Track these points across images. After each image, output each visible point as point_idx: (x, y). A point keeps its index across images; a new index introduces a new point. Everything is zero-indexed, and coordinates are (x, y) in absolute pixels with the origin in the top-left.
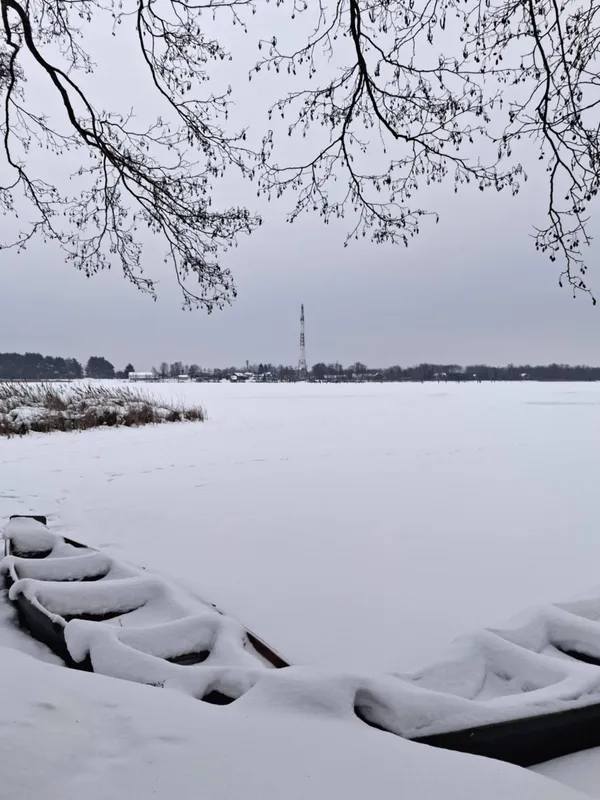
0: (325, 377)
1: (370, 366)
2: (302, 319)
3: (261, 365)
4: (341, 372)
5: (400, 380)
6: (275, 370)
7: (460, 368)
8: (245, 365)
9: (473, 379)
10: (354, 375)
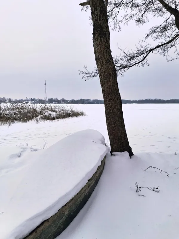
0: (53, 102)
1: (66, 99)
2: (45, 84)
3: (32, 98)
4: (58, 101)
5: (75, 103)
6: (36, 100)
7: (91, 100)
8: (26, 99)
9: (95, 103)
10: (62, 102)
